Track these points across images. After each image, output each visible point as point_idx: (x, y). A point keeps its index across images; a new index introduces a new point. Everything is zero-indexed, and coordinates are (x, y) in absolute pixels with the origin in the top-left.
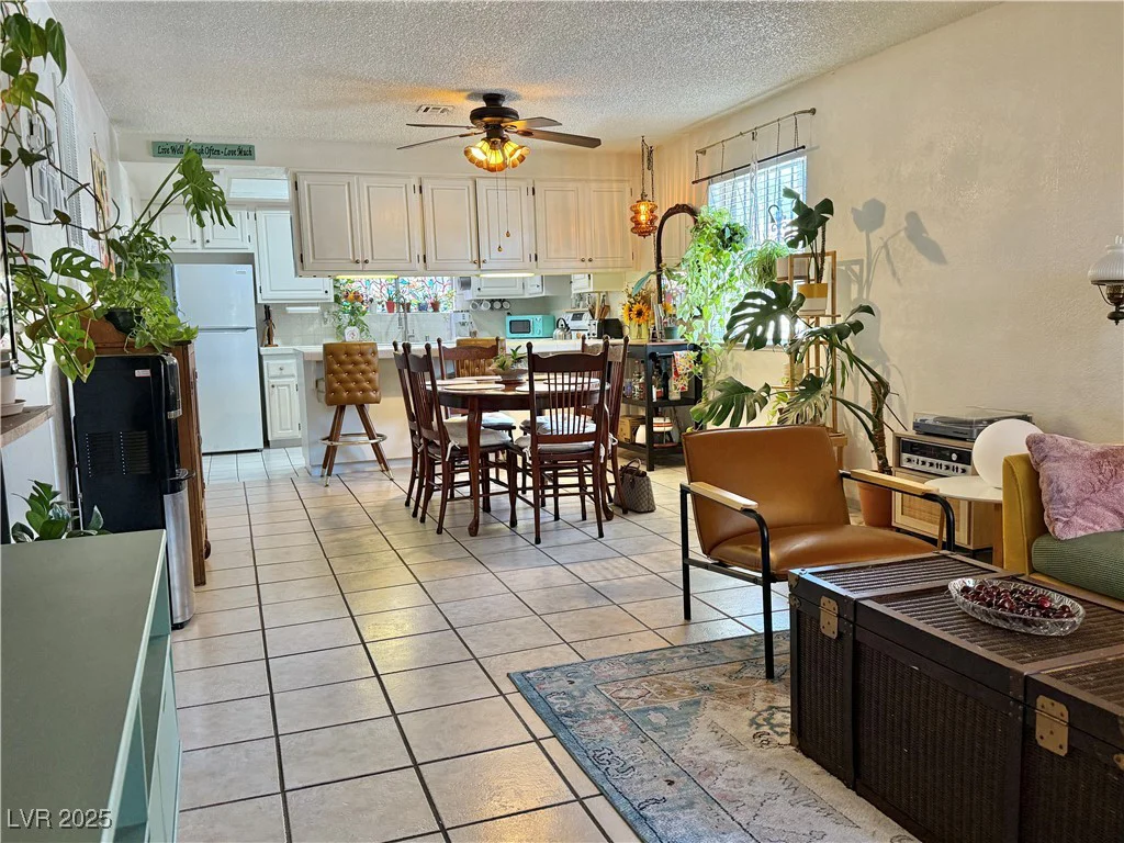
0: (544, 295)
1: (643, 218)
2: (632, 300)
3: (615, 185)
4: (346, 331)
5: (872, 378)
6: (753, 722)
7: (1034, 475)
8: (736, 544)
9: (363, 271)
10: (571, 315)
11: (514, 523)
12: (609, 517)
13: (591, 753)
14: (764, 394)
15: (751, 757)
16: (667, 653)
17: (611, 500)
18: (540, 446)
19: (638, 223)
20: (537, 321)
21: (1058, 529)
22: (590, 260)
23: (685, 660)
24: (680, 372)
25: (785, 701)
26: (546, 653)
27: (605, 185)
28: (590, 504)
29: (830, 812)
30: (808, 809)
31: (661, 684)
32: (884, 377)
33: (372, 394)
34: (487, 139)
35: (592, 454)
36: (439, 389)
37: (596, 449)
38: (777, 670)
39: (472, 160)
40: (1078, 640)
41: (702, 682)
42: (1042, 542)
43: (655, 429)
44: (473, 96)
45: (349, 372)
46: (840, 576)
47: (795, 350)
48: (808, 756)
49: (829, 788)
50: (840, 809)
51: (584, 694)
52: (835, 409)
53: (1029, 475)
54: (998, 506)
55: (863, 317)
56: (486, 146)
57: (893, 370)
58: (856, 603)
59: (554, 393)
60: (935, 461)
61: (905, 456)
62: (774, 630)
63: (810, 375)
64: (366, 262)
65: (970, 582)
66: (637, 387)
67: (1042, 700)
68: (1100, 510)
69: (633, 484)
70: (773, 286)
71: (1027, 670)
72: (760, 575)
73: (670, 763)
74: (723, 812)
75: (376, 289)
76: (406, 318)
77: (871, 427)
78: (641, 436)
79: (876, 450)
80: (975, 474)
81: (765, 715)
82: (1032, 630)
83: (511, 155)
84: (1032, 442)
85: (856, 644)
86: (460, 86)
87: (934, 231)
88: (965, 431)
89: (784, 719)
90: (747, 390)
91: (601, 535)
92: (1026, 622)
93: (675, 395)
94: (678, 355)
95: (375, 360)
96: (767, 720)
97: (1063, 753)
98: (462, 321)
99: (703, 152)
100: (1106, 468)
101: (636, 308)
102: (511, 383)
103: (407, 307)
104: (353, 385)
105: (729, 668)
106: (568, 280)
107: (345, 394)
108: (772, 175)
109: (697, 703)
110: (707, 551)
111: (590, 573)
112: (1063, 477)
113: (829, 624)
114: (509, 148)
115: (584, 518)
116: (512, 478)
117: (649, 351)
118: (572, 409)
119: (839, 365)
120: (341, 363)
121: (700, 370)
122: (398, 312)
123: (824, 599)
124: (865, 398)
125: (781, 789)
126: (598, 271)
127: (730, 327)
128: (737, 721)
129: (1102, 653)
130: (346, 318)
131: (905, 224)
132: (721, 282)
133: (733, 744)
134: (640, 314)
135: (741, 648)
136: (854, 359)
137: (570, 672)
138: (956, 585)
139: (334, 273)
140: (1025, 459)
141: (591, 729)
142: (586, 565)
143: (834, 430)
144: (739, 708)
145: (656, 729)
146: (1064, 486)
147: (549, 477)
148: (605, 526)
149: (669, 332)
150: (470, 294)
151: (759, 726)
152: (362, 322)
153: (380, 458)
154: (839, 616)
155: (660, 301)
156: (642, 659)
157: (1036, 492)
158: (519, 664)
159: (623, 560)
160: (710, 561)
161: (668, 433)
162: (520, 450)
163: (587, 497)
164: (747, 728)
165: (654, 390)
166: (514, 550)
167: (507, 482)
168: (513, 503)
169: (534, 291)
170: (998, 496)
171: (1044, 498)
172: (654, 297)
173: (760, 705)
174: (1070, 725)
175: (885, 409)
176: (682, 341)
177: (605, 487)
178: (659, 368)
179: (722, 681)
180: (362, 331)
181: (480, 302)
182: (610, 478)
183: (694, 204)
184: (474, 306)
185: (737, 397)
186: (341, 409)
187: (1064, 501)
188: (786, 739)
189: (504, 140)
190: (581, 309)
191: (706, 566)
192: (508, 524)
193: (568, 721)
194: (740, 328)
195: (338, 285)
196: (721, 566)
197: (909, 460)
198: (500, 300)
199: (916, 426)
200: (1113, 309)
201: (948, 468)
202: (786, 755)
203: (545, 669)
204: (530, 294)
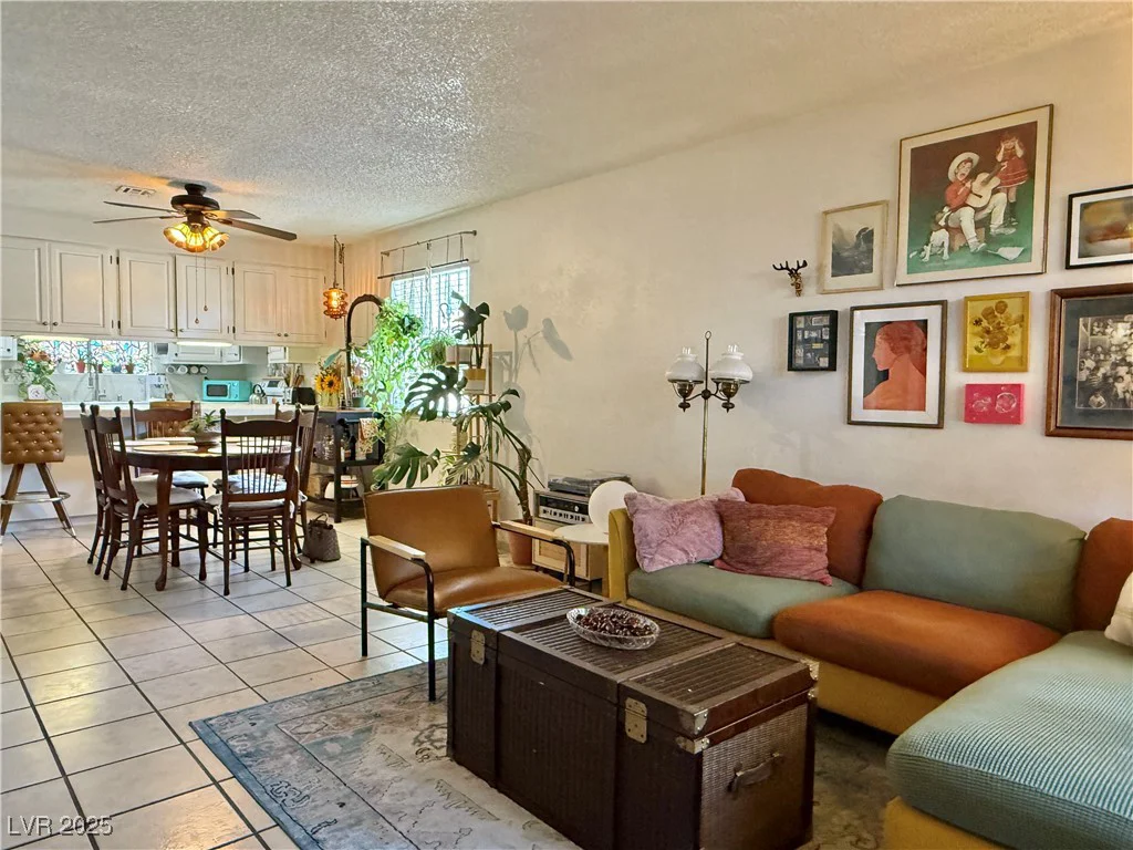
0: (241, 363)
1: (335, 304)
2: (324, 372)
3: (310, 274)
4: (30, 389)
5: (519, 446)
6: (417, 740)
7: (630, 524)
8: (406, 589)
9: (50, 333)
10: (267, 383)
11: (203, 576)
12: (298, 566)
13: (269, 788)
14: (435, 458)
15: (413, 772)
16: (345, 688)
17: (299, 551)
18: (231, 504)
19: (329, 307)
20: (234, 386)
21: (646, 565)
22: (286, 335)
23: (361, 692)
24: (366, 436)
25: (443, 719)
26: (230, 699)
27: (301, 273)
28: (279, 555)
29: (475, 810)
30: (458, 810)
31: (338, 716)
32: (528, 447)
33: (56, 453)
34: (188, 223)
35: (283, 509)
36: (128, 450)
37: (287, 505)
38: (438, 693)
39: (171, 240)
40: (656, 651)
41: (373, 712)
42: (635, 575)
43: (343, 486)
44: (175, 183)
45: (30, 432)
46: (487, 613)
47: (460, 423)
48: (460, 763)
49: (477, 790)
50: (486, 807)
51: (265, 733)
52: (491, 470)
53: (626, 524)
54: (606, 547)
55: (512, 399)
56: (186, 229)
57: (535, 440)
58: (498, 635)
59: (246, 455)
60: (563, 512)
61: (542, 508)
62: (436, 658)
63: (472, 443)
64: (55, 324)
65: (583, 611)
66: (327, 448)
67: (630, 701)
68: (673, 549)
69: (320, 537)
70: (442, 369)
71: (619, 678)
72: (425, 614)
73: (343, 787)
74: (387, 824)
75: (65, 349)
76: (97, 378)
77: (517, 485)
78: (330, 492)
79: (522, 503)
80: (591, 522)
81: (427, 733)
82: (624, 647)
83: (211, 239)
84: (629, 499)
85: (498, 668)
86: (162, 173)
87: (563, 334)
88: (584, 489)
89: (442, 734)
90: (422, 454)
91: (289, 584)
92: (620, 641)
93: (361, 456)
94: (364, 421)
95: (60, 420)
96: (428, 737)
97: (643, 740)
98: (157, 383)
99: (388, 254)
100: (677, 518)
101: (327, 379)
102: (204, 445)
103: (99, 368)
104: (34, 444)
105: (398, 695)
106: (265, 351)
107: (24, 453)
108: (443, 279)
109: (369, 730)
110: (383, 596)
111: (276, 621)
112: (648, 524)
113: (478, 653)
114: (209, 233)
115: (273, 568)
116: (203, 534)
117: (338, 418)
118: (264, 470)
119: (494, 435)
120: (21, 422)
121: (383, 435)
122: (89, 372)
123: (475, 633)
124: (513, 463)
125: (436, 795)
126: (294, 345)
127: (408, 401)
128: (402, 742)
129: (669, 660)
130: (30, 376)
131: (542, 327)
132: (401, 362)
133: (400, 762)
134: (331, 384)
135: (409, 676)
136: (506, 431)
137: (252, 715)
138: (572, 614)
139: (18, 334)
140: (624, 512)
141: (270, 765)
142: (274, 612)
143: (491, 487)
144: (405, 729)
145: (331, 758)
146: (649, 532)
147: (240, 531)
148: (292, 574)
149: (357, 402)
150: (167, 359)
151: (422, 743)
152: (49, 381)
153: (62, 516)
154: (486, 645)
155: (349, 375)
156: (321, 695)
157: (630, 536)
158: (202, 712)
159: (308, 606)
160: (385, 604)
161: (355, 489)
162: (211, 508)
163: (276, 549)
164: (410, 746)
165: (343, 452)
166: (202, 602)
167: (197, 539)
168: (203, 557)
169: (233, 358)
170: (605, 540)
171: (636, 542)
172: (344, 370)
173: (423, 725)
174: (648, 719)
175: (528, 471)
176: (368, 410)
177: (295, 539)
178: (348, 432)
179: (392, 707)
180: (48, 389)
181: (177, 366)
182: (299, 531)
183: (379, 296)
184: (171, 370)
185: (413, 461)
186: (19, 468)
187: (649, 544)
188: (443, 752)
189: (205, 226)
190: (276, 377)
191: (381, 608)
192: (198, 578)
193: (247, 761)
194: (416, 402)
195: (23, 344)
196: (394, 608)
197: (545, 512)
198: (197, 366)
199: (550, 485)
200: (682, 400)
201: (572, 517)
202: (443, 767)
203: (227, 715)
204: (228, 361)
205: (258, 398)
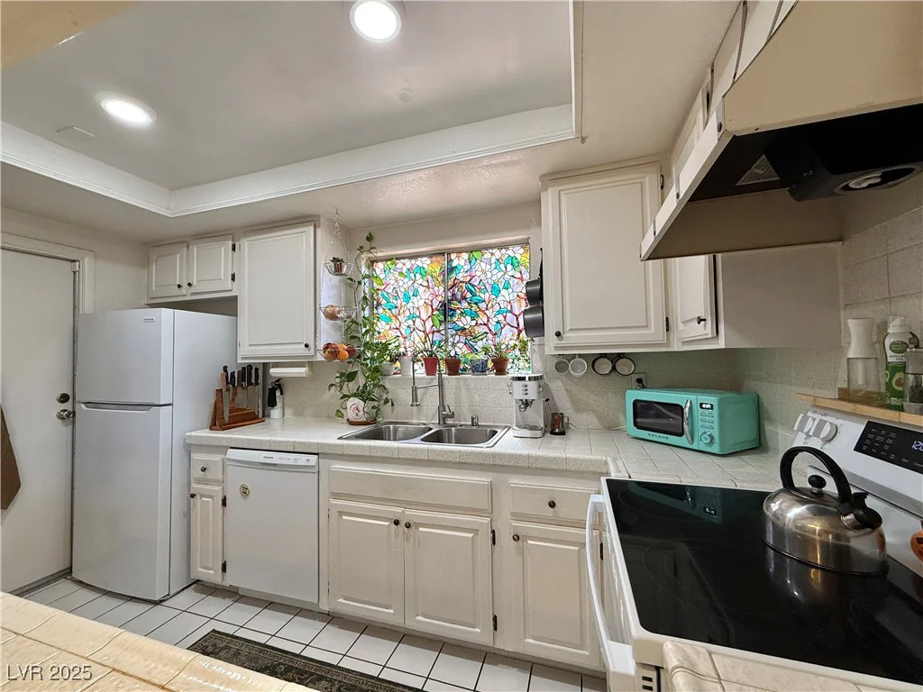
0: (720, 343)
20: (703, 411)
98: (524, 397)
169: (695, 335)
181: (568, 359)
184: (561, 367)
198: (609, 356)
204: (685, 343)
205: (816, 526)
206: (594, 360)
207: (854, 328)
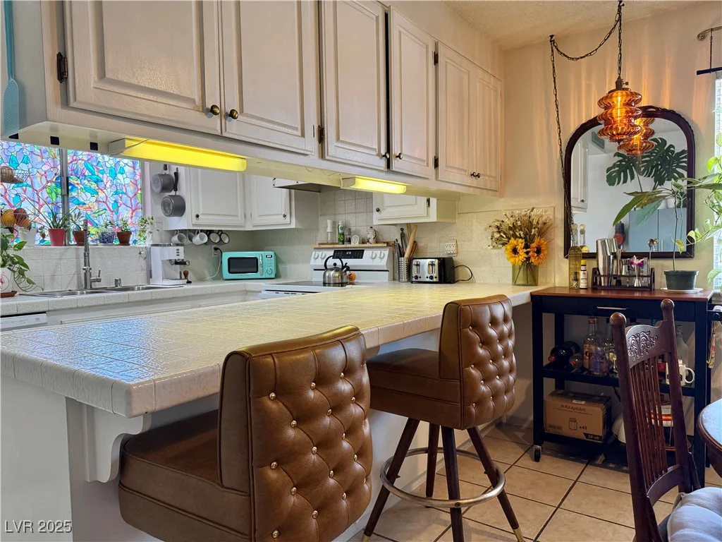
0: (293, 226)
20: (267, 259)
22: (479, 176)
27: (486, 78)
64: (232, 115)
98: (174, 257)
150: (180, 223)
152: (21, 262)
204: (254, 226)
205: (337, 274)
206: (209, 233)
207: (329, 222)
